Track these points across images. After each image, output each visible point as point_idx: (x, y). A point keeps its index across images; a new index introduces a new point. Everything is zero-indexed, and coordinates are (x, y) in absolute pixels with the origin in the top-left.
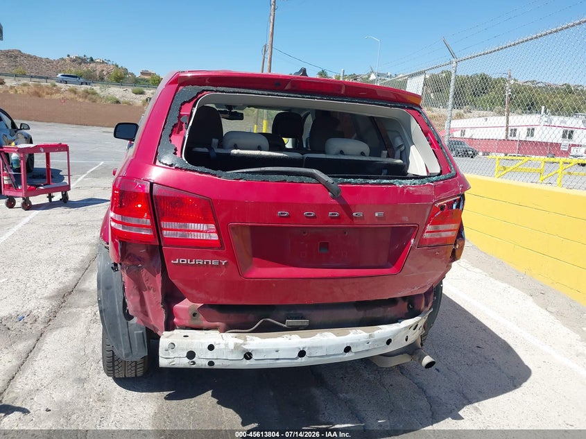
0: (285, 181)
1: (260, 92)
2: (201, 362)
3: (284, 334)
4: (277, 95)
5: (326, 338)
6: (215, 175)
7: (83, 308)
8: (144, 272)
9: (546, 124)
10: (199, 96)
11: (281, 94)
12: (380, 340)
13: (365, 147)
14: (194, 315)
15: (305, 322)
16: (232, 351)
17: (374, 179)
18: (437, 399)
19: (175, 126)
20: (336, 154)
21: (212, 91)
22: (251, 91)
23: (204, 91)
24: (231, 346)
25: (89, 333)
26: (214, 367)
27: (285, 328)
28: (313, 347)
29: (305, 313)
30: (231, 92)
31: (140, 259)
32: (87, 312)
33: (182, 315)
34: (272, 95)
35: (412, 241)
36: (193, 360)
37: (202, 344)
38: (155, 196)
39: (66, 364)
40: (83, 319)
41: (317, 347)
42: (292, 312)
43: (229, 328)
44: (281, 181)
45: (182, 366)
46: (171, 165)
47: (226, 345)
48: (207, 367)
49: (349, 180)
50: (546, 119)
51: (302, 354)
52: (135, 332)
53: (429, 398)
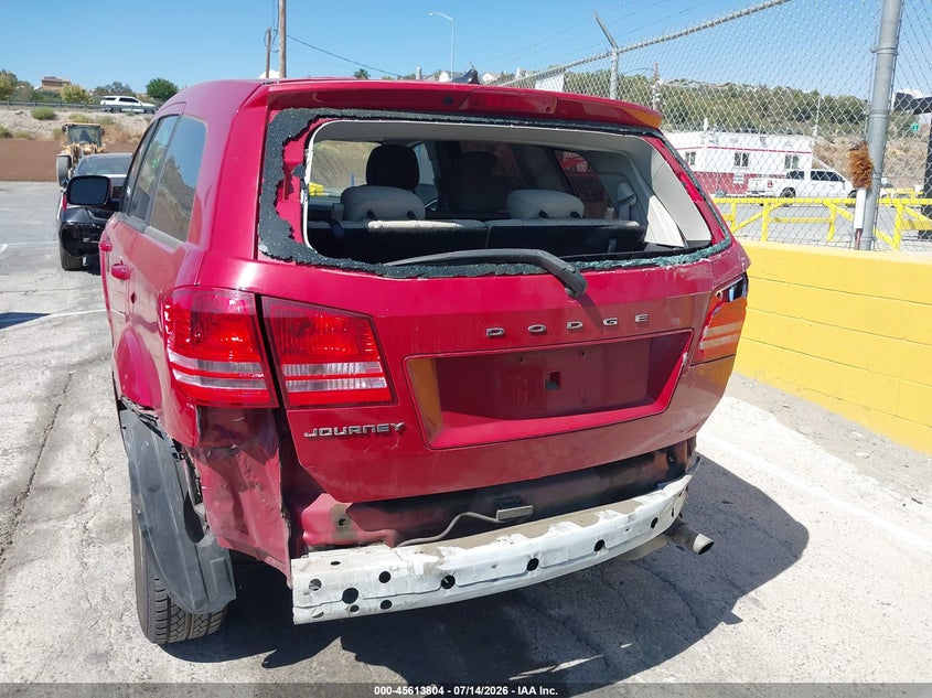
0: (492, 274)
1: (419, 116)
2: (368, 604)
3: (499, 535)
4: (449, 121)
5: (568, 533)
6: (373, 273)
7: (58, 519)
8: (242, 457)
9: (711, 145)
10: (313, 126)
11: (455, 118)
12: (644, 522)
13: (576, 204)
14: (341, 522)
15: (527, 509)
16: (421, 578)
17: (628, 258)
18: (695, 595)
19: (280, 185)
20: (533, 218)
21: (333, 116)
22: (403, 114)
23: (318, 117)
24: (420, 570)
25: (85, 565)
26: (392, 609)
27: (496, 523)
28: (550, 551)
29: (523, 494)
30: (368, 118)
31: (234, 436)
32: (68, 526)
33: (318, 526)
34: (439, 121)
35: (685, 356)
36: (355, 603)
37: (368, 574)
38: (268, 319)
39: (61, 629)
40: (66, 540)
41: (556, 550)
42: (504, 496)
43: (403, 537)
44: (486, 275)
45: (336, 617)
46: (288, 260)
47: (411, 569)
48: (379, 611)
49: (592, 264)
50: (710, 138)
51: (533, 564)
52: (212, 562)
53: (683, 595)
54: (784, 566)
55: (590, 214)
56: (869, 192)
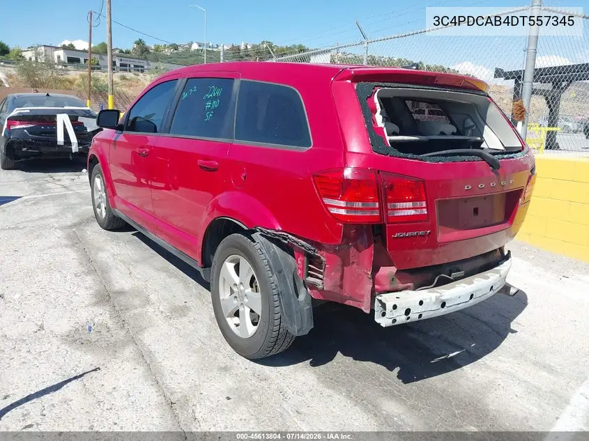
0: (465, 160)
1: (415, 87)
2: (414, 316)
3: (455, 285)
5: (482, 282)
6: (422, 160)
8: (353, 250)
10: (374, 91)
13: (453, 128)
14: (392, 280)
15: (462, 273)
16: (434, 303)
18: (490, 322)
20: (439, 135)
22: (409, 86)
24: (434, 300)
26: (422, 318)
27: (453, 279)
28: (475, 290)
29: (459, 266)
30: (395, 87)
31: (350, 239)
33: (383, 282)
34: (422, 88)
35: (520, 200)
36: (409, 316)
37: (415, 301)
41: (478, 290)
42: (452, 267)
45: (401, 323)
47: (430, 299)
48: (417, 319)
51: (472, 296)
52: (305, 308)
53: (486, 323)
54: (522, 309)
55: (458, 133)
56: (523, 123)
